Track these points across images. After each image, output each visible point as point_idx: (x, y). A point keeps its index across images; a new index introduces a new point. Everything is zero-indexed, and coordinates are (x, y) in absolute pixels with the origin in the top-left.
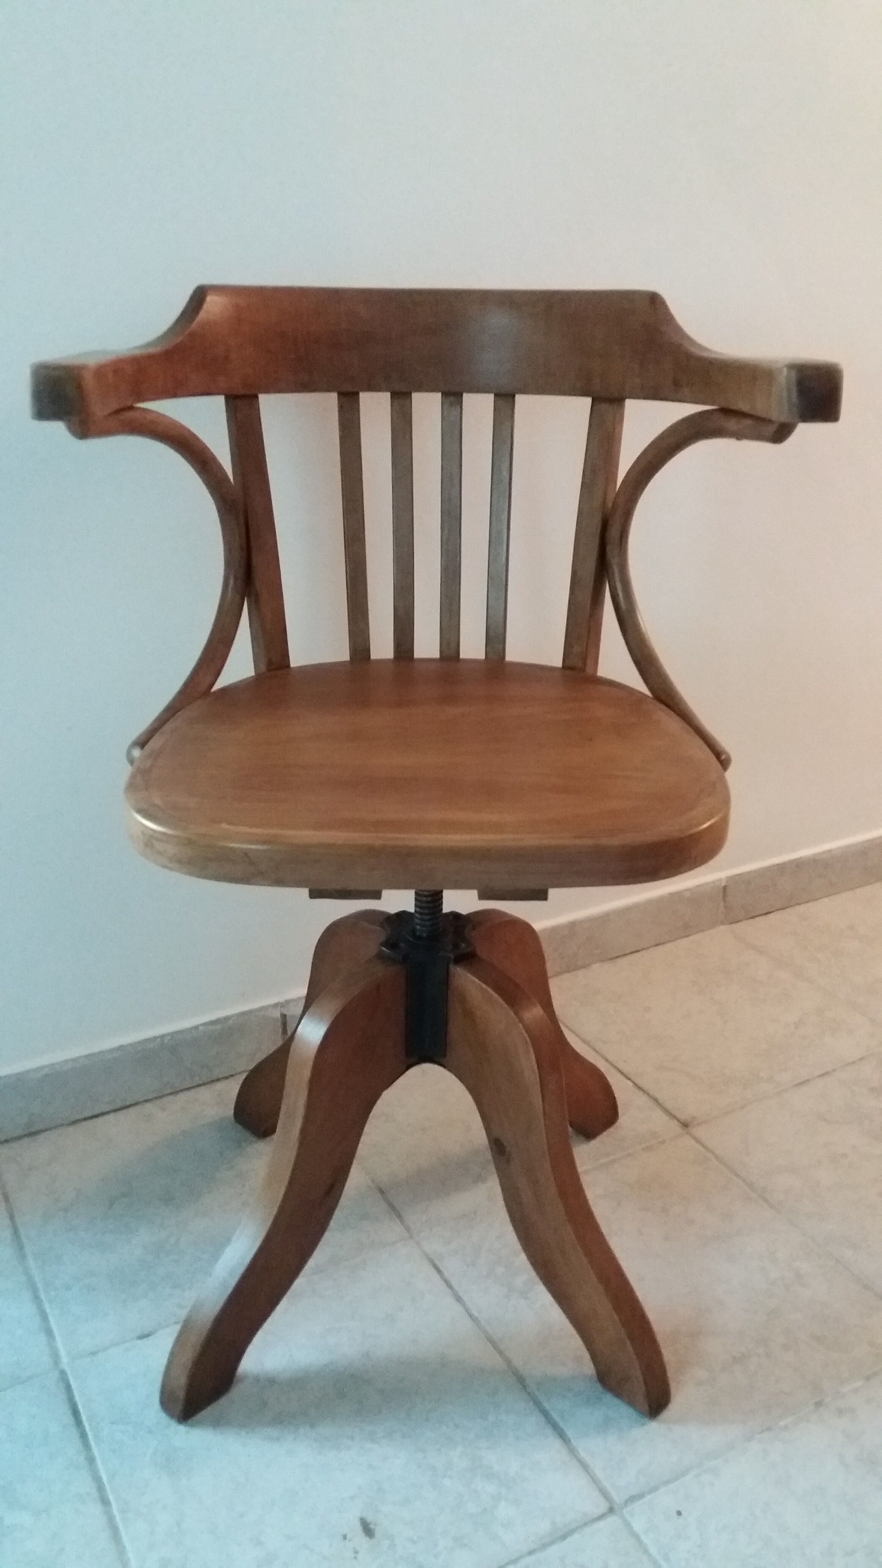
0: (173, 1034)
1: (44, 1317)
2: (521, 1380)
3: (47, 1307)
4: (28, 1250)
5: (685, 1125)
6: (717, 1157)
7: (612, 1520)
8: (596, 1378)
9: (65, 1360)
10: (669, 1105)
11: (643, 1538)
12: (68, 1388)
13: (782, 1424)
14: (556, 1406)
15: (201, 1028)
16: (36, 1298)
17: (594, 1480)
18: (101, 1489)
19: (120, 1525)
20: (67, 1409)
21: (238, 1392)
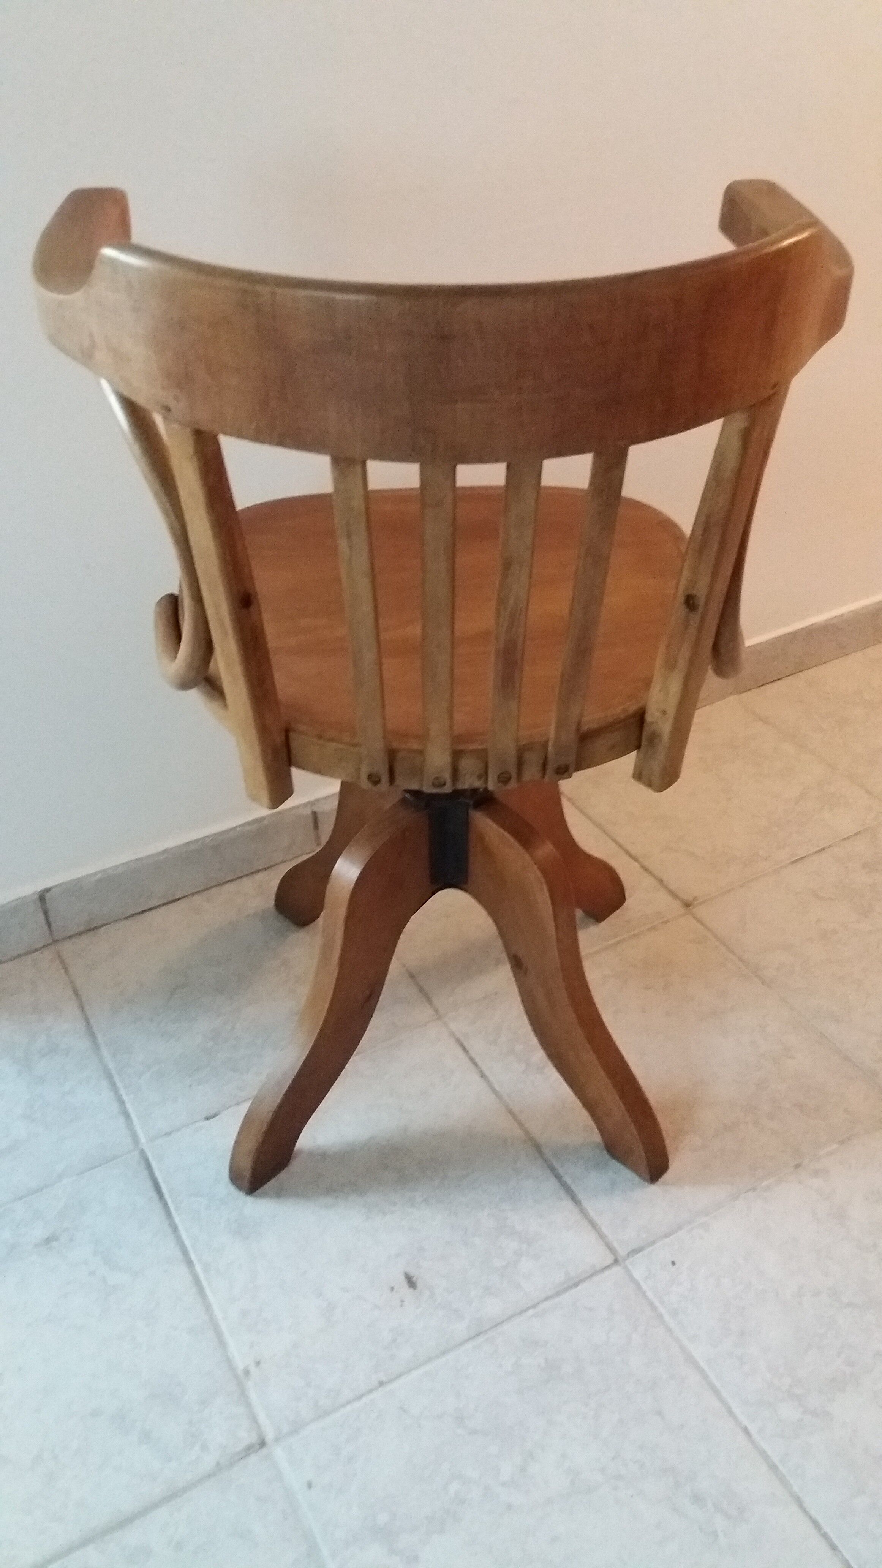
0: (214, 836)
1: (121, 1102)
2: (537, 1147)
3: (122, 1092)
4: (100, 1039)
5: (688, 905)
6: (716, 936)
7: (616, 1269)
8: (603, 1146)
9: (143, 1139)
10: (673, 886)
11: (642, 1284)
12: (149, 1165)
13: (764, 1184)
14: (570, 1172)
15: (238, 829)
16: (113, 1086)
17: (602, 1236)
18: (185, 1253)
19: (205, 1283)
20: (149, 1184)
21: (295, 1166)
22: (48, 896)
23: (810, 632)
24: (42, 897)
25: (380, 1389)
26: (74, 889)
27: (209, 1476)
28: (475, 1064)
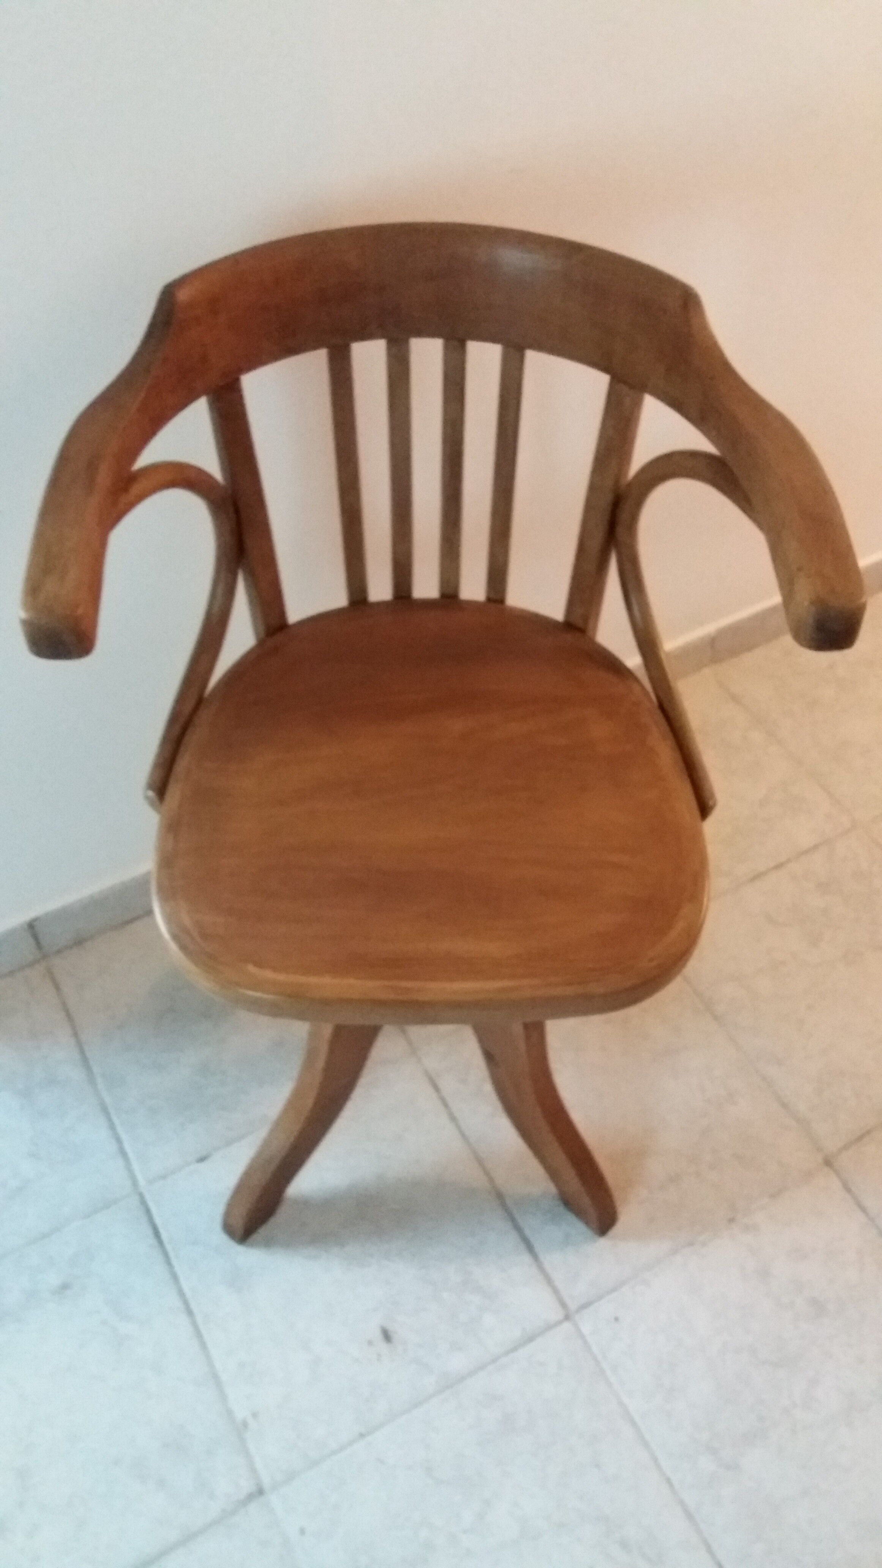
1: (119, 1140)
2: (501, 1199)
3: (120, 1130)
4: (96, 1069)
7: (567, 1325)
8: (559, 1198)
9: (142, 1182)
11: (589, 1339)
12: (148, 1211)
13: (701, 1241)
14: (529, 1224)
17: (556, 1291)
18: (186, 1303)
19: (204, 1336)
20: (149, 1232)
21: (283, 1214)
22: (36, 923)
24: (31, 926)
25: (361, 1441)
26: (63, 915)
27: (215, 1522)
28: (445, 1105)
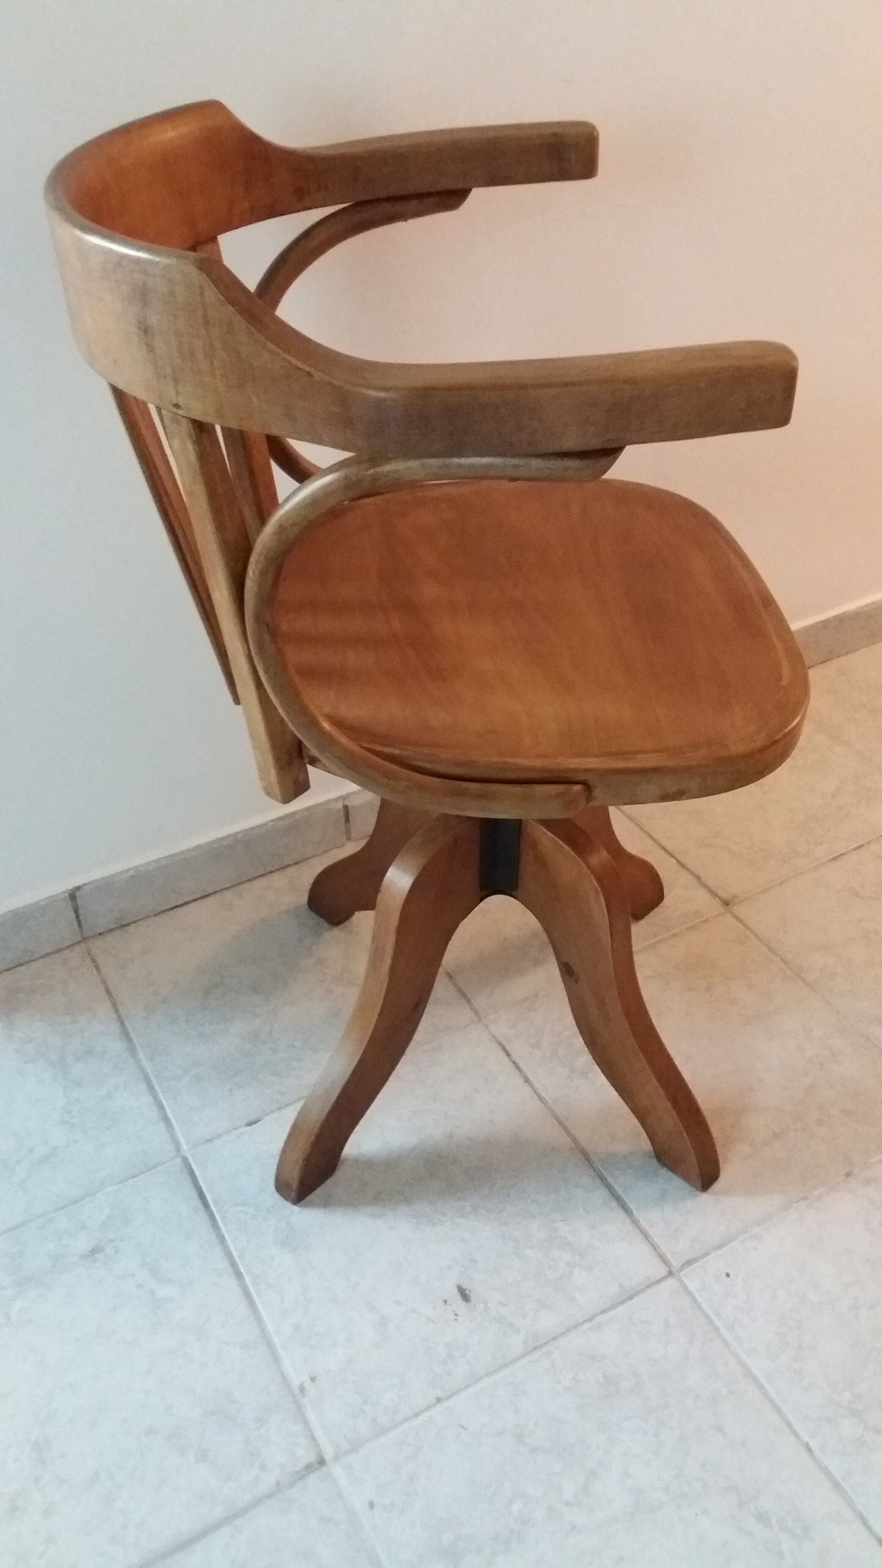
0: (245, 832)
1: (161, 1107)
2: (586, 1156)
3: (162, 1097)
4: (136, 1041)
5: (726, 903)
6: (756, 935)
7: (671, 1282)
8: (653, 1153)
9: (185, 1147)
10: (711, 883)
11: (697, 1296)
12: (192, 1174)
13: (817, 1193)
14: (619, 1181)
15: (270, 824)
16: (152, 1091)
17: (655, 1247)
18: (234, 1265)
19: (255, 1296)
20: (194, 1194)
21: (341, 1174)
22: (78, 894)
23: (841, 620)
24: (73, 895)
25: (439, 1405)
26: (105, 886)
27: (269, 1496)
28: (518, 1068)
